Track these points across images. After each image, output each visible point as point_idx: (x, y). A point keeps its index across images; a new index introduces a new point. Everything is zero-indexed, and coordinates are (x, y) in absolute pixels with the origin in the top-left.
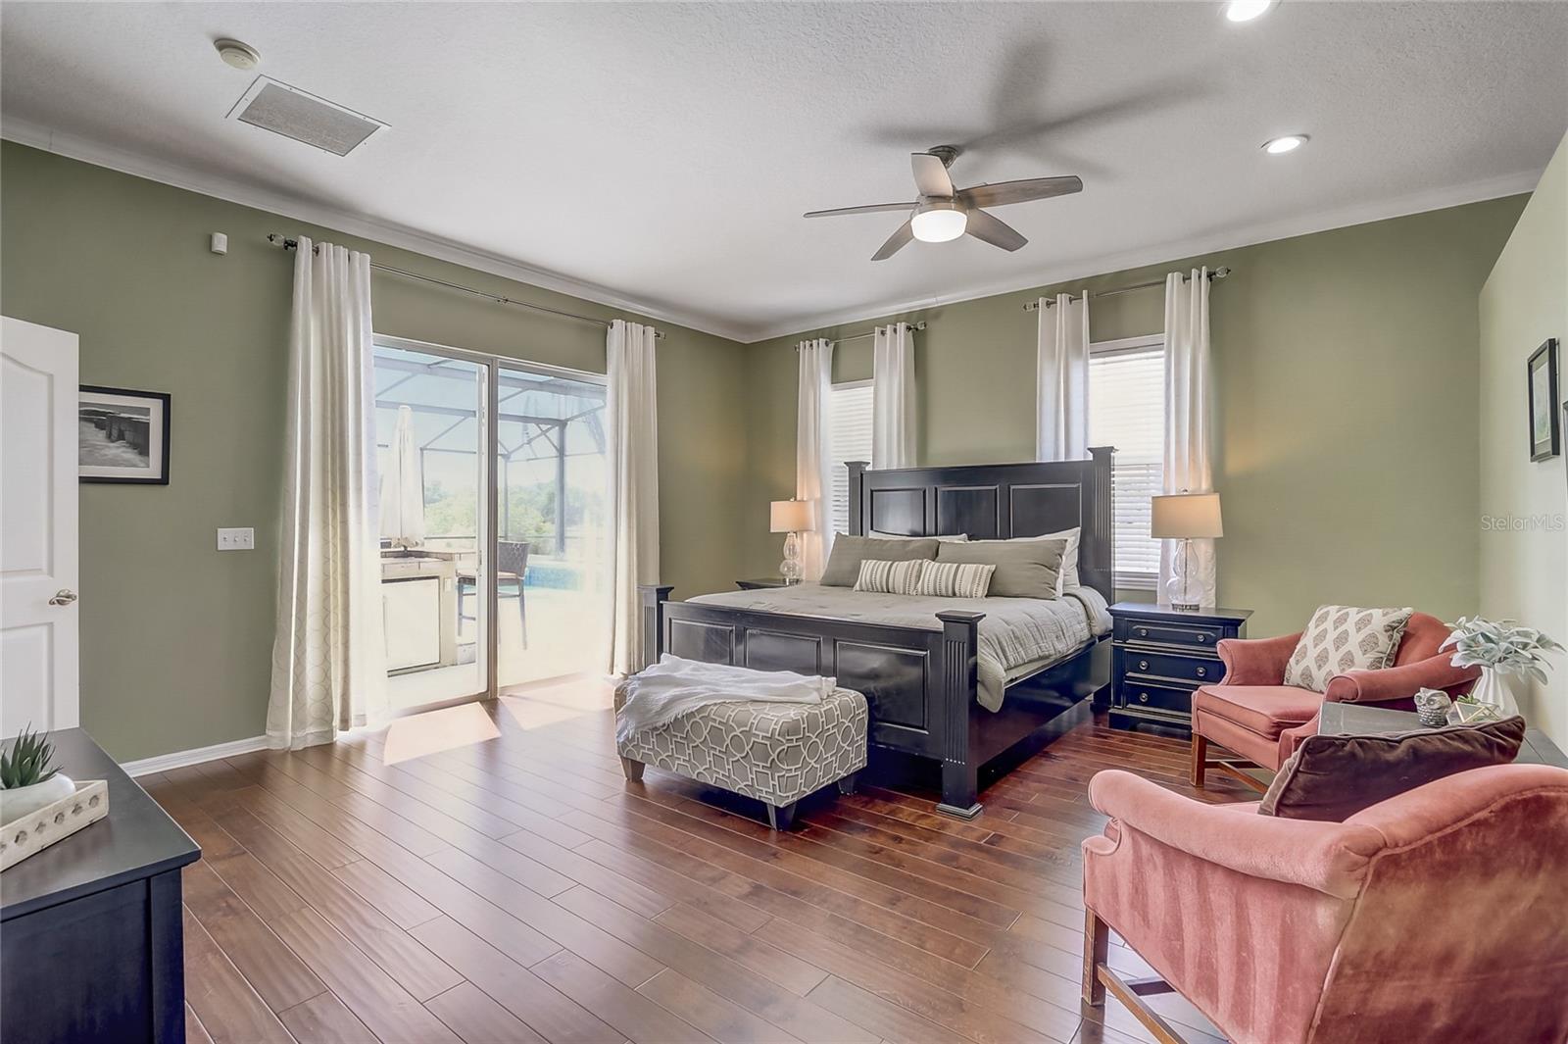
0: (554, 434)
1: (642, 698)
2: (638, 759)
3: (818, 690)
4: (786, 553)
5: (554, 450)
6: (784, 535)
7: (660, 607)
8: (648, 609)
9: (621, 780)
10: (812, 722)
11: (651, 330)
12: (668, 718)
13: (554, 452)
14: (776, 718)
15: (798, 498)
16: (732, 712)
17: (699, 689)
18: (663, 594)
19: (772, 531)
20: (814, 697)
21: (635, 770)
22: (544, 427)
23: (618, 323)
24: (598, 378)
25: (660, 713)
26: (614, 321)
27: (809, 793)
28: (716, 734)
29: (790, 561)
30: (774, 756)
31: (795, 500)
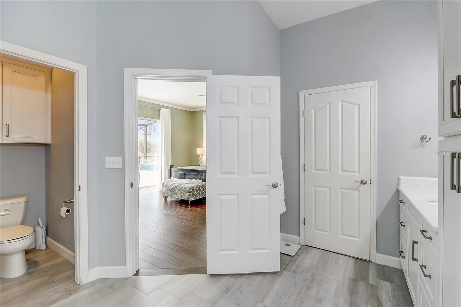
0: (144, 128)
1: (167, 184)
2: (166, 196)
3: (198, 182)
4: (200, 159)
5: (144, 132)
6: (200, 155)
7: (171, 169)
8: (168, 170)
9: (163, 200)
10: (197, 187)
11: (169, 110)
12: (172, 187)
13: (144, 133)
14: (190, 186)
15: (203, 147)
16: (183, 185)
17: (177, 182)
18: (171, 167)
19: (197, 154)
20: (198, 183)
21: (166, 198)
22: (141, 127)
23: (162, 109)
24: (157, 120)
25: (170, 187)
26: (161, 108)
27: (196, 199)
28: (180, 189)
29: (201, 161)
30: (190, 192)
31: (202, 147)
